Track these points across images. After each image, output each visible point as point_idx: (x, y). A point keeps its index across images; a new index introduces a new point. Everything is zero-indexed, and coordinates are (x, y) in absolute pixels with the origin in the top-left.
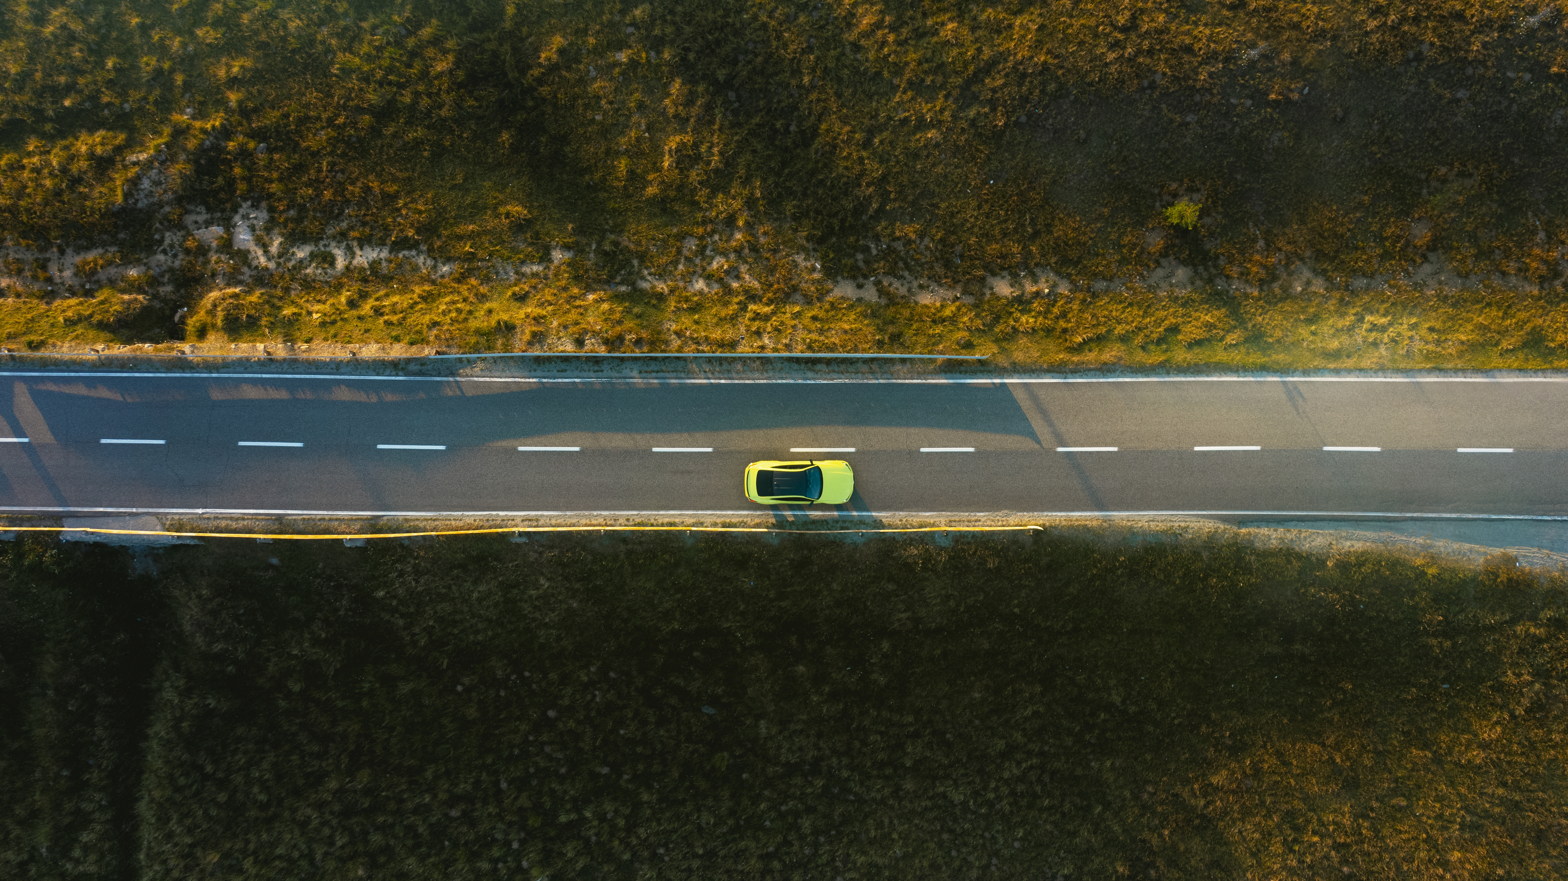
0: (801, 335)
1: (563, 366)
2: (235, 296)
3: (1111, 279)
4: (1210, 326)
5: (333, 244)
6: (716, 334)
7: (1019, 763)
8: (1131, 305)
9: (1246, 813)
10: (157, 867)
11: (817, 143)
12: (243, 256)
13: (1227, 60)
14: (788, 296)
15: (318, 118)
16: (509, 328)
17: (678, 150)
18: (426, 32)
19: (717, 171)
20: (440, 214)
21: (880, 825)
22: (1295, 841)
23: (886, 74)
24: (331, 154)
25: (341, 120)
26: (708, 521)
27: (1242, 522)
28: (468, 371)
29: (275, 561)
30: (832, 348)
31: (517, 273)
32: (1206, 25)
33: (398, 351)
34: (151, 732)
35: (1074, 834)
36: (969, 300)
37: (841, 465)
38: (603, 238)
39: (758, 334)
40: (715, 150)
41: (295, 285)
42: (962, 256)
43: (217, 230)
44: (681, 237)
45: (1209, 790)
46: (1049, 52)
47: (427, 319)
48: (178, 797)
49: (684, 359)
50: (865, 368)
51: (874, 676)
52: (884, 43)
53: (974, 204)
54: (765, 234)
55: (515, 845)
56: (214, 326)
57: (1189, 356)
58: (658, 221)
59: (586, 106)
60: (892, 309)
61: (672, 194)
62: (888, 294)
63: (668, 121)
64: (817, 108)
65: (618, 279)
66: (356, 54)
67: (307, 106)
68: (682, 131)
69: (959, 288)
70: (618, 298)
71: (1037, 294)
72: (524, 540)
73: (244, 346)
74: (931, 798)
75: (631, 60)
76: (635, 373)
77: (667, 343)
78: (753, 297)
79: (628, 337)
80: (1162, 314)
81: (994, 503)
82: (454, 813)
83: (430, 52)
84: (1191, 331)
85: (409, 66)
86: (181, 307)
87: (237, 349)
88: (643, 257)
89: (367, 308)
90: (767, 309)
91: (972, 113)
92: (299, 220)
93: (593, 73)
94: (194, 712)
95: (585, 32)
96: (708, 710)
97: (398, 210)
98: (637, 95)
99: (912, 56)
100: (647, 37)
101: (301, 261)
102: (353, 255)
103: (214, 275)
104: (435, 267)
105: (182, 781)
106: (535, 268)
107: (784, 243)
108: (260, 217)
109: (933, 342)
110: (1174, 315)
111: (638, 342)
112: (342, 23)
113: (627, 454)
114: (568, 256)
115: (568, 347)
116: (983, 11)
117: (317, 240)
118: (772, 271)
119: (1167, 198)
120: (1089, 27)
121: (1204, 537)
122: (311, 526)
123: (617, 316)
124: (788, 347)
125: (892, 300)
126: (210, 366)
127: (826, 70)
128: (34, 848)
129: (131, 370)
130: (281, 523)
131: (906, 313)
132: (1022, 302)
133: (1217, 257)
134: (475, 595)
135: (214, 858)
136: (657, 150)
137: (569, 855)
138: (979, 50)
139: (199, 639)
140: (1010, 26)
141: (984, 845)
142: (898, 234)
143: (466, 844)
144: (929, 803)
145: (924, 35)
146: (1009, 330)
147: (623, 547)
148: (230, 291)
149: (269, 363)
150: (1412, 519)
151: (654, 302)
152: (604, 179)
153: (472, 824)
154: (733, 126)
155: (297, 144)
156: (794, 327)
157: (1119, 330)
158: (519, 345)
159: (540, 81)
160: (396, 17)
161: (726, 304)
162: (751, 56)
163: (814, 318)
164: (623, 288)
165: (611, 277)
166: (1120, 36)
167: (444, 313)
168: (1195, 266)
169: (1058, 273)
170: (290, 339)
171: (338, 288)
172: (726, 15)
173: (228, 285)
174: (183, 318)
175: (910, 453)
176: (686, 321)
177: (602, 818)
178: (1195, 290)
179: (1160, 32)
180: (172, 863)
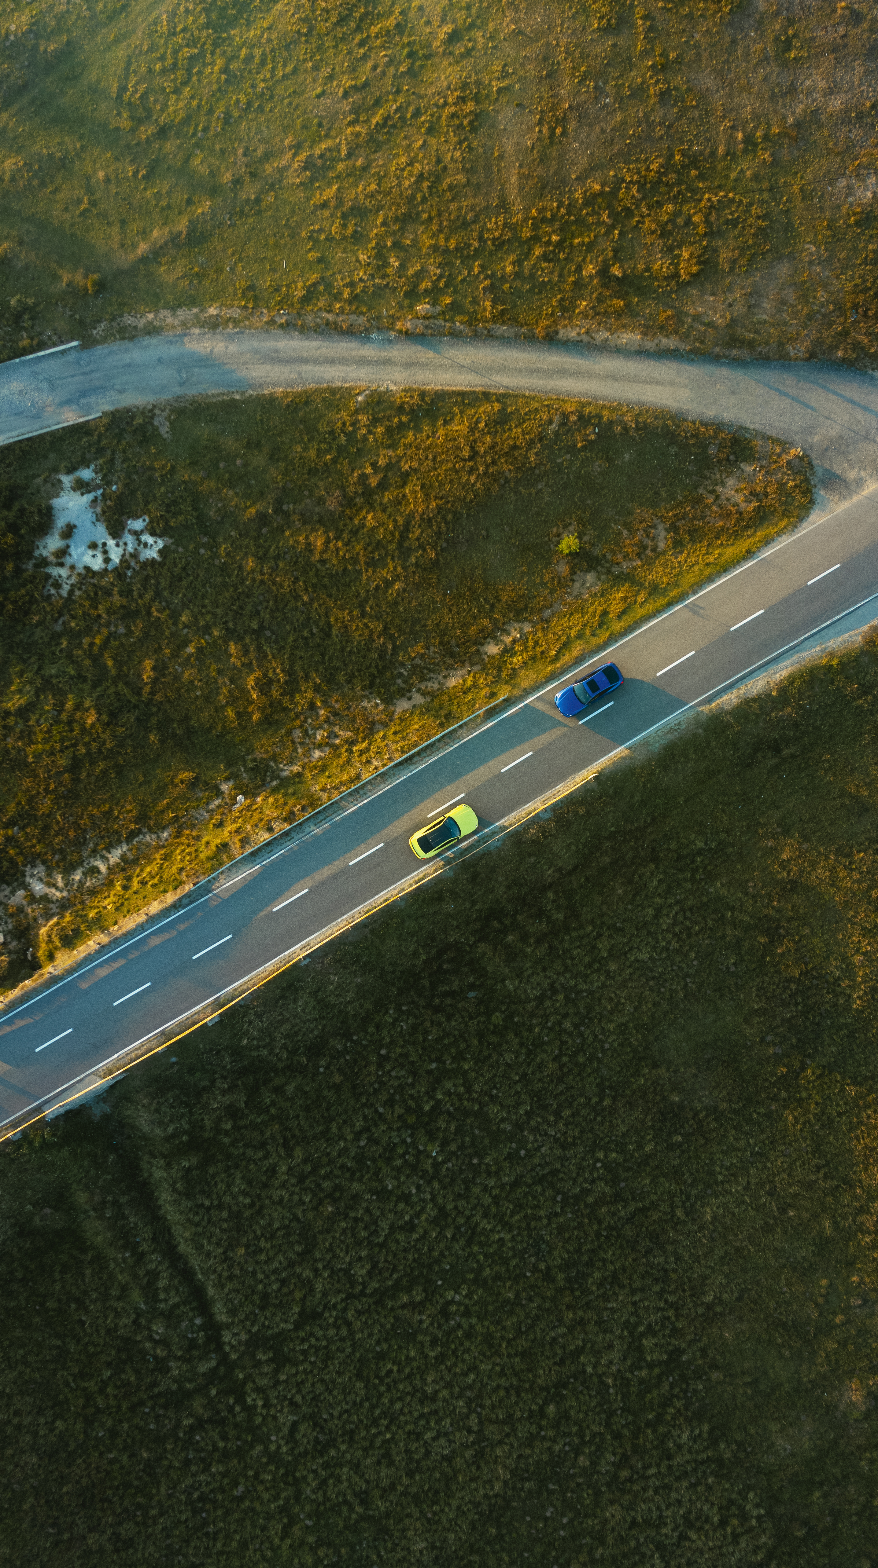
0: (393, 748)
1: (269, 849)
2: (57, 924)
3: (551, 606)
4: (624, 599)
5: (92, 860)
6: (345, 777)
7: (668, 916)
8: (571, 614)
9: (814, 865)
10: (213, 1277)
11: (334, 632)
12: (45, 898)
13: (541, 440)
14: (371, 729)
15: (39, 793)
16: (225, 846)
17: (256, 684)
18: (69, 705)
19: (286, 682)
20: (142, 805)
21: (610, 1000)
22: (850, 863)
23: (350, 567)
24: (58, 809)
25: (52, 786)
26: (406, 886)
27: (709, 700)
28: (217, 884)
29: (174, 1059)
30: (416, 745)
31: (208, 812)
32: (516, 427)
33: (171, 898)
34: (160, 1202)
35: (724, 937)
36: (477, 668)
37: (462, 807)
38: (245, 761)
39: (368, 762)
40: (278, 671)
41: (85, 897)
42: (458, 645)
43: (21, 893)
44: (289, 733)
45: (784, 865)
46: (436, 498)
47: (174, 870)
48: (200, 1229)
49: (336, 802)
50: (441, 744)
51: (554, 917)
52: (338, 550)
53: (446, 611)
54: (336, 701)
55: (409, 1140)
56: (56, 948)
57: (622, 624)
58: (270, 732)
59: (188, 691)
60: (436, 700)
61: (268, 711)
62: (429, 693)
63: (240, 671)
64: (322, 611)
65: (268, 779)
66: (37, 743)
67: (28, 790)
68: (252, 671)
69: (467, 664)
70: (275, 790)
71: (514, 641)
72: (308, 960)
73: (81, 948)
74: (630, 967)
75: (197, 648)
76: (313, 828)
77: (319, 799)
78: (352, 743)
79: (296, 809)
80: (592, 608)
81: (562, 776)
82: (362, 1143)
83: (78, 715)
84: (615, 608)
85: (72, 731)
86: (28, 949)
87: (79, 953)
88: (274, 758)
89: (135, 884)
90: (364, 745)
91: (413, 560)
92: (64, 859)
93: (180, 670)
94: (180, 1175)
95: (160, 648)
96: (471, 995)
97: (117, 817)
98: (213, 666)
99: (358, 548)
100: (198, 629)
101: (80, 881)
102: (107, 859)
103: (35, 920)
104: (158, 837)
105: (197, 1219)
106: (217, 802)
107: (351, 700)
108: (40, 870)
109: (472, 703)
110: (600, 605)
111: (303, 809)
112: (18, 730)
113: (335, 877)
114: (231, 784)
115: (266, 836)
116: (383, 496)
117: (81, 864)
118: (354, 720)
119: (555, 539)
120: (450, 469)
121: (693, 722)
122: (183, 1026)
123: (282, 801)
124: (390, 759)
125: (433, 695)
126: (70, 971)
127: (314, 586)
128: (136, 1309)
129: (28, 1001)
130: (166, 1036)
131: (446, 698)
132: (508, 651)
133: (604, 556)
134: (299, 1009)
135: (241, 1251)
136: (244, 691)
137: (443, 1126)
138: (395, 521)
139: (158, 1131)
140: (404, 496)
141: (677, 975)
142: (413, 655)
143: (380, 1156)
144: (631, 970)
145: (357, 531)
146: (510, 672)
147: (366, 930)
148: (51, 922)
149: (103, 949)
150: (806, 639)
151: (297, 780)
152: (224, 727)
153: (377, 1142)
154: (279, 651)
155: (35, 815)
156: (386, 745)
157: (573, 633)
158: (237, 853)
159: (152, 693)
160: (47, 708)
161: (339, 756)
162: (265, 604)
163: (395, 733)
164: (274, 783)
165: (264, 781)
166: (471, 464)
167: (182, 861)
168: (595, 569)
169: (519, 621)
170: (103, 929)
171: (111, 883)
172: (236, 589)
173: (48, 920)
174: (34, 956)
175: (496, 777)
176: (323, 780)
177: (449, 1094)
178: (603, 583)
179: (492, 447)
180: (220, 1269)
